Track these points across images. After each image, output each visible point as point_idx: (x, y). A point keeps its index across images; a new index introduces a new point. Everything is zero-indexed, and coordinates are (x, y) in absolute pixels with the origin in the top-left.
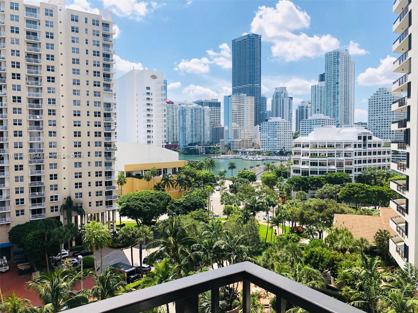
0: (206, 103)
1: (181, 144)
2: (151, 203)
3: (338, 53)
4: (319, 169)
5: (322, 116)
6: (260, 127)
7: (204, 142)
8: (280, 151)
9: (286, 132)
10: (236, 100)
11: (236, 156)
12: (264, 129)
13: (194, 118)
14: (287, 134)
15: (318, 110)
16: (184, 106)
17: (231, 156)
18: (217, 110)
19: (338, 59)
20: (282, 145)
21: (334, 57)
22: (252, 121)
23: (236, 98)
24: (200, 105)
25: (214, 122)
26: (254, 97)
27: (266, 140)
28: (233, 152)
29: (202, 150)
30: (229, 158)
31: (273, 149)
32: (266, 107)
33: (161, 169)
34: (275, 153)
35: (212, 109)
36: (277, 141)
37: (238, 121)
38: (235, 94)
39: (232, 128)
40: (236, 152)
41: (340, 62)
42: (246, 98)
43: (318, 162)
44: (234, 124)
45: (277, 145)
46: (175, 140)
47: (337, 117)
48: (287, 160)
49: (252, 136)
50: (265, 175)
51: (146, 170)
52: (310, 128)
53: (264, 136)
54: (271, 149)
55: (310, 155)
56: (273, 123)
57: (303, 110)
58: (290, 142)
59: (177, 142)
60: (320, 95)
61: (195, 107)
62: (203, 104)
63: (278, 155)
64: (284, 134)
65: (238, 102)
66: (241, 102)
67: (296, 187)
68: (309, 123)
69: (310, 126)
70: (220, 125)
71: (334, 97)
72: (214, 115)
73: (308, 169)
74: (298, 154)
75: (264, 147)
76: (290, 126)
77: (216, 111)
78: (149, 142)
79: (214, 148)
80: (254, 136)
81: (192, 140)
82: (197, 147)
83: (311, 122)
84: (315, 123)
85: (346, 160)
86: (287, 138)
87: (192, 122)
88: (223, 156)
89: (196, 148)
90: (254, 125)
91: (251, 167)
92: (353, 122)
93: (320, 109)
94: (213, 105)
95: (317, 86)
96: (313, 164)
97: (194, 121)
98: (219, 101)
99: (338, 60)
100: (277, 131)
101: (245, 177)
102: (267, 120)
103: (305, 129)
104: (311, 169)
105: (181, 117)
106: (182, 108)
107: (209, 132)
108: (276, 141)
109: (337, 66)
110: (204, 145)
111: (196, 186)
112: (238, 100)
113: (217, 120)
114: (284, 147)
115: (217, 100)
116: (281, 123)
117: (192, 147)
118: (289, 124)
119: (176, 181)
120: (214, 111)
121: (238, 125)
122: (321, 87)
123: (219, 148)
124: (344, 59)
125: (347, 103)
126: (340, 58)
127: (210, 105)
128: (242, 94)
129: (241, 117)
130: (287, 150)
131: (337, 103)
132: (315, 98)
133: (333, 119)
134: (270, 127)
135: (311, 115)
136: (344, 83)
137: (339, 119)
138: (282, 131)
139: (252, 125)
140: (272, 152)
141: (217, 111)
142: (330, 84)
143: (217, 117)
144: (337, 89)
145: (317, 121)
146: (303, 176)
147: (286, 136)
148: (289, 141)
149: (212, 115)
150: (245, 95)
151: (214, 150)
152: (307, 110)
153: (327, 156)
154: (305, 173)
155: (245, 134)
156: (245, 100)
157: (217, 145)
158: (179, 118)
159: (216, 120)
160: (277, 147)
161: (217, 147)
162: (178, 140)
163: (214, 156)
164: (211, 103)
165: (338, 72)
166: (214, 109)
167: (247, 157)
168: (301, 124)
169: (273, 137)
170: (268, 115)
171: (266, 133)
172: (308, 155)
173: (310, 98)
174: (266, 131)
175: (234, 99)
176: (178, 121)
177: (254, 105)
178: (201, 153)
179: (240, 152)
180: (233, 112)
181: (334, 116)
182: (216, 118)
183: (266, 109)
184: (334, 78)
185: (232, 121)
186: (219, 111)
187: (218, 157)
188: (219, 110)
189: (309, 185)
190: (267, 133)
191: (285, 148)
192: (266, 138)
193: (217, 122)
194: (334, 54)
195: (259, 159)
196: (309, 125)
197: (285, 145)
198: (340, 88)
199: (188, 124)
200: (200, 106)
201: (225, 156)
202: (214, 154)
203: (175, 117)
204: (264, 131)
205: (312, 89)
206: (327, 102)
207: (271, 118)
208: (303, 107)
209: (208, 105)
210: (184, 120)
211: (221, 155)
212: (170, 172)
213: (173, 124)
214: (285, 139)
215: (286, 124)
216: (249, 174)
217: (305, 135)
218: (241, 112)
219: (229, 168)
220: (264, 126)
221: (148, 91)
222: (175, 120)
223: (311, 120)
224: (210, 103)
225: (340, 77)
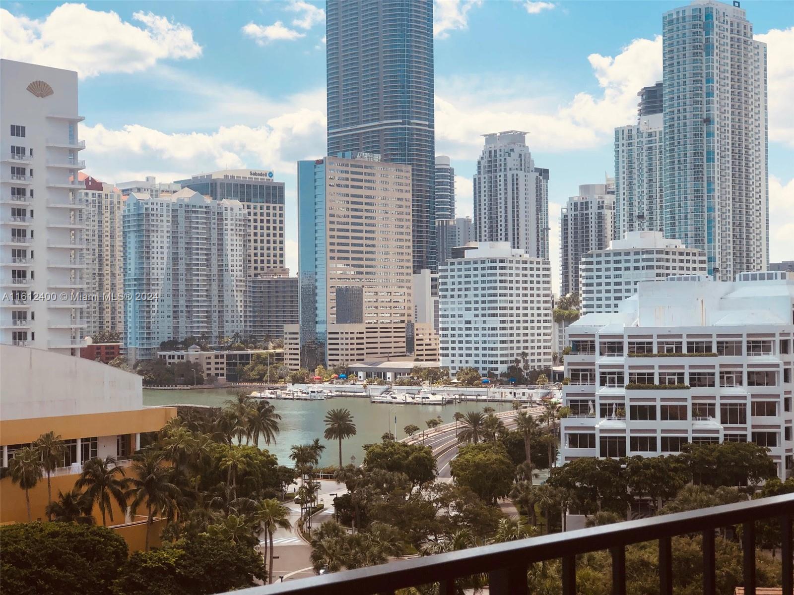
0: (229, 185)
1: (133, 345)
2: (52, 571)
3: (709, 16)
4: (663, 431)
5: (656, 240)
6: (433, 280)
7: (221, 336)
8: (509, 368)
9: (529, 299)
10: (345, 175)
11: (347, 386)
12: (450, 287)
13: (182, 244)
14: (535, 305)
15: (641, 217)
16: (145, 196)
17: (326, 388)
18: (271, 211)
19: (707, 34)
20: (515, 345)
21: (695, 26)
22: (405, 257)
23: (345, 168)
24: (206, 194)
25: (259, 258)
26: (410, 168)
27: (456, 326)
28: (336, 372)
29: (213, 366)
30: (318, 396)
31: (484, 362)
32: (452, 204)
33: (75, 441)
34: (491, 375)
35: (252, 211)
36: (499, 332)
37: (350, 255)
38: (340, 155)
39: (331, 283)
40: (347, 373)
41: (716, 44)
42: (378, 170)
43: (658, 404)
44: (338, 268)
45: (499, 345)
46: (107, 328)
47: (710, 241)
48: (537, 398)
49: (406, 312)
50: (468, 456)
51: (18, 447)
52: (617, 284)
53: (449, 313)
54: (477, 362)
55: (627, 382)
56: (483, 262)
57: (586, 218)
58: (545, 334)
59: (114, 337)
60: (645, 164)
61: (186, 200)
62: (219, 190)
63: (502, 383)
64: (521, 305)
65: (350, 183)
66: (363, 184)
67: (582, 499)
68: (612, 266)
69: (616, 276)
70: (286, 271)
71: (697, 169)
72: (259, 231)
73: (624, 431)
74: (585, 378)
75: (450, 352)
76: (544, 276)
77: (265, 218)
78: (19, 336)
79: (260, 359)
80: (412, 312)
81: (176, 328)
82: (193, 354)
83: (619, 262)
84: (632, 265)
85: (753, 396)
86: (536, 318)
87: (175, 259)
88: (296, 389)
89: (192, 360)
90: (411, 271)
91: (410, 430)
92: (764, 259)
93: (646, 213)
94: (255, 195)
95: (634, 132)
96: (642, 412)
97: (182, 252)
98: (276, 179)
99: (707, 39)
100: (499, 292)
101: (394, 467)
102: (459, 253)
103: (599, 284)
104: (632, 431)
105: (132, 239)
106: (137, 204)
107: (239, 297)
108: (494, 329)
109: (704, 58)
110: (222, 349)
111: (215, 503)
112: (350, 176)
113: (272, 252)
114: (524, 355)
115: (271, 175)
116: (514, 265)
117: (176, 353)
118: (541, 266)
119: (137, 483)
120: (259, 218)
121: (351, 272)
122: (650, 135)
123: (280, 357)
124: (728, 34)
125: (744, 193)
126: (716, 30)
127: (242, 193)
128: (366, 155)
129: (364, 242)
130: (536, 364)
131: (709, 191)
132: (631, 172)
133: (696, 251)
134: (472, 279)
135: (616, 237)
136: (729, 122)
137: (717, 250)
138: (514, 292)
139: (405, 271)
140: (481, 372)
141: (271, 218)
142: (681, 122)
143: (272, 238)
144: (708, 142)
145: (640, 257)
146: (604, 458)
147: (529, 312)
148: (542, 331)
149: (252, 231)
150: (377, 157)
151: (260, 367)
152: (600, 218)
153: (687, 382)
154: (613, 445)
155: (379, 304)
156: (378, 178)
157: (271, 345)
158: (125, 245)
159: (265, 252)
160: (499, 352)
161: (271, 355)
162: (120, 328)
163: (261, 389)
164: (249, 186)
165: (708, 81)
166: (258, 211)
167: (387, 391)
168: (582, 267)
169: (484, 315)
170: (461, 235)
171: (456, 299)
172: (621, 380)
173: (612, 175)
174: (456, 293)
175: (334, 172)
176: (119, 255)
177: (409, 196)
178: (212, 379)
179: (361, 374)
180: (332, 223)
181: (698, 240)
182: (265, 245)
183: (452, 210)
184: (696, 103)
185: (330, 254)
186: (278, 219)
187: (279, 392)
188: (278, 212)
189: (629, 490)
190: (463, 299)
191: (529, 358)
192: (457, 319)
193: (272, 259)
194: (694, 17)
195: (432, 398)
196: (612, 273)
197: (529, 344)
198: (716, 138)
199: (160, 265)
200: (208, 200)
201: (303, 387)
202: (260, 380)
203: (107, 241)
204: (449, 293)
205: (617, 139)
206: (672, 187)
207: (472, 244)
208: (585, 205)
209: (236, 196)
210: (145, 251)
211: (290, 386)
212: (107, 451)
213: (101, 265)
214: (529, 325)
215: (528, 266)
216: (408, 454)
217: (608, 306)
218: (363, 221)
219: (329, 433)
220: (449, 274)
221: (18, 141)
222: (107, 253)
223: (619, 254)
224: (242, 186)
225: (716, 99)
